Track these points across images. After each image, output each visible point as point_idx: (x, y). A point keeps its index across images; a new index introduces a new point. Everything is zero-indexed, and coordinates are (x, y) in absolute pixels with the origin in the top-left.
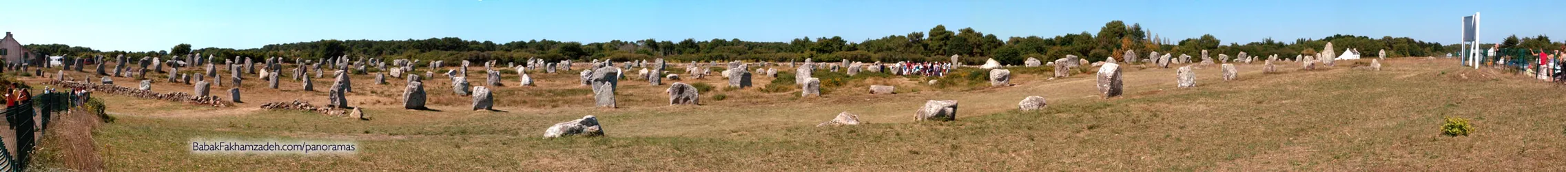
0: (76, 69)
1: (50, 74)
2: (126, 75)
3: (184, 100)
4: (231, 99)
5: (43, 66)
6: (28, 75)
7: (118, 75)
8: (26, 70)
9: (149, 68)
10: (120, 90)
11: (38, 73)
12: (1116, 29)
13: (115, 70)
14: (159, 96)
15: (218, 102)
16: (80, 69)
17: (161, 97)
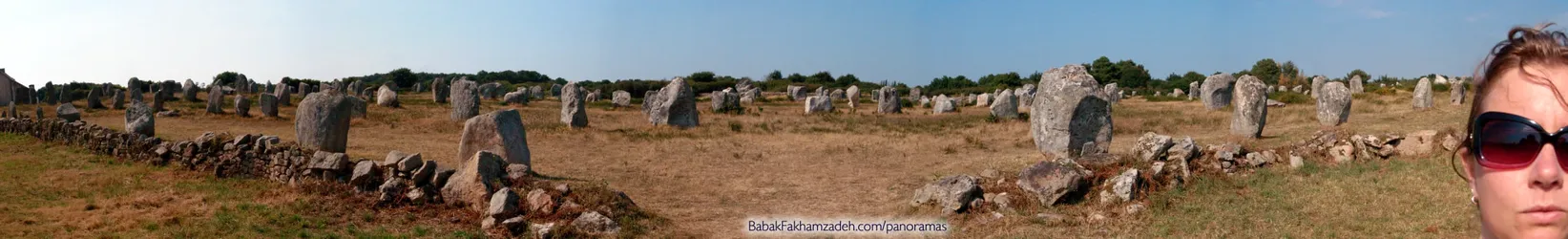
12: (1269, 67)
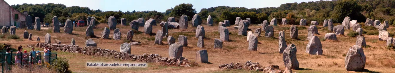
0: (66, 31)
1: (38, 37)
2: (114, 37)
3: (156, 61)
4: (199, 59)
5: (33, 28)
6: (16, 38)
7: (106, 37)
8: (14, 33)
9: (140, 29)
10: (101, 52)
11: (26, 36)
13: (104, 33)
14: (134, 57)
15: (184, 63)
16: (70, 31)
17: (136, 59)
